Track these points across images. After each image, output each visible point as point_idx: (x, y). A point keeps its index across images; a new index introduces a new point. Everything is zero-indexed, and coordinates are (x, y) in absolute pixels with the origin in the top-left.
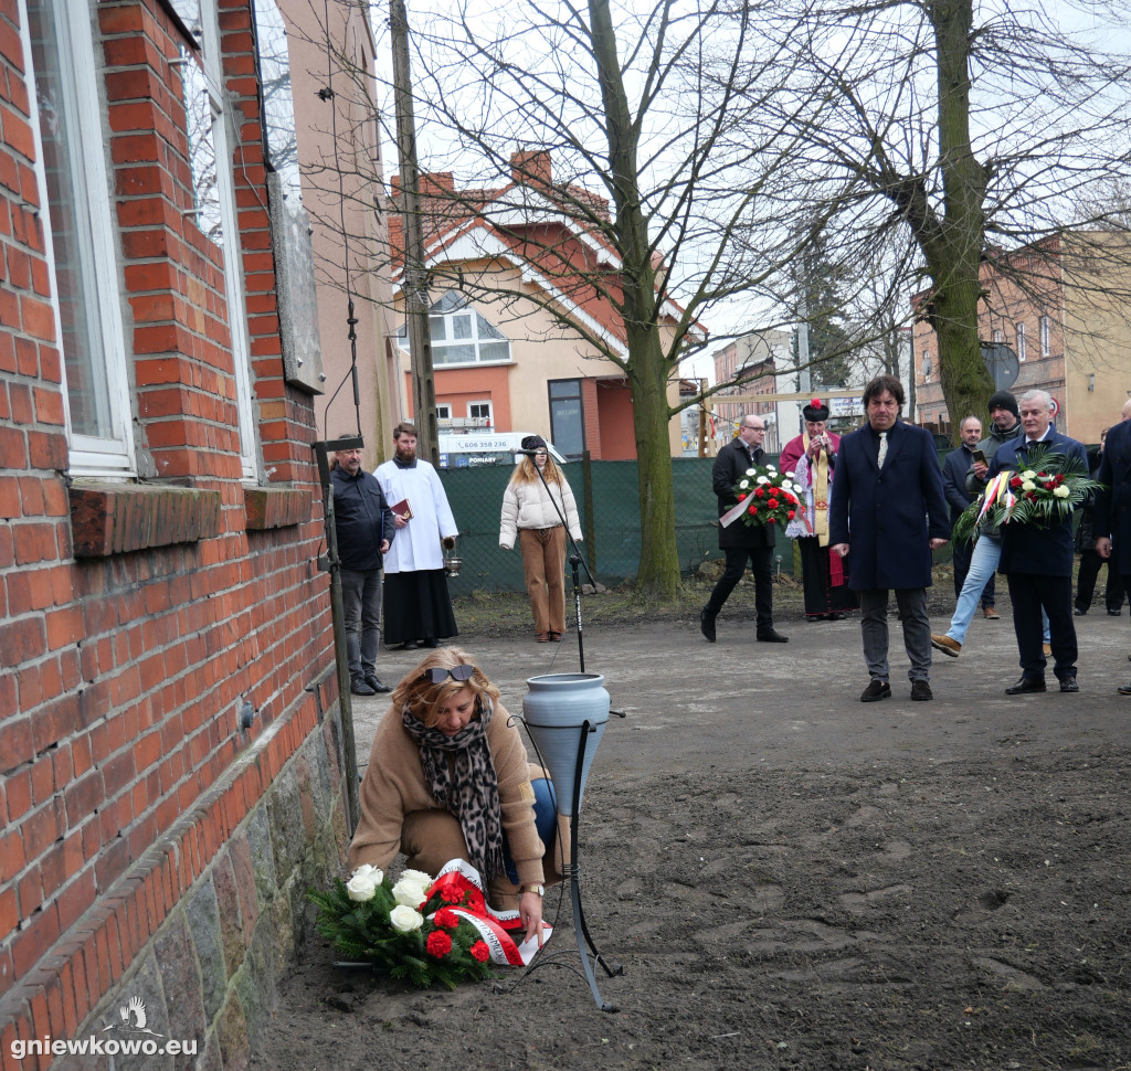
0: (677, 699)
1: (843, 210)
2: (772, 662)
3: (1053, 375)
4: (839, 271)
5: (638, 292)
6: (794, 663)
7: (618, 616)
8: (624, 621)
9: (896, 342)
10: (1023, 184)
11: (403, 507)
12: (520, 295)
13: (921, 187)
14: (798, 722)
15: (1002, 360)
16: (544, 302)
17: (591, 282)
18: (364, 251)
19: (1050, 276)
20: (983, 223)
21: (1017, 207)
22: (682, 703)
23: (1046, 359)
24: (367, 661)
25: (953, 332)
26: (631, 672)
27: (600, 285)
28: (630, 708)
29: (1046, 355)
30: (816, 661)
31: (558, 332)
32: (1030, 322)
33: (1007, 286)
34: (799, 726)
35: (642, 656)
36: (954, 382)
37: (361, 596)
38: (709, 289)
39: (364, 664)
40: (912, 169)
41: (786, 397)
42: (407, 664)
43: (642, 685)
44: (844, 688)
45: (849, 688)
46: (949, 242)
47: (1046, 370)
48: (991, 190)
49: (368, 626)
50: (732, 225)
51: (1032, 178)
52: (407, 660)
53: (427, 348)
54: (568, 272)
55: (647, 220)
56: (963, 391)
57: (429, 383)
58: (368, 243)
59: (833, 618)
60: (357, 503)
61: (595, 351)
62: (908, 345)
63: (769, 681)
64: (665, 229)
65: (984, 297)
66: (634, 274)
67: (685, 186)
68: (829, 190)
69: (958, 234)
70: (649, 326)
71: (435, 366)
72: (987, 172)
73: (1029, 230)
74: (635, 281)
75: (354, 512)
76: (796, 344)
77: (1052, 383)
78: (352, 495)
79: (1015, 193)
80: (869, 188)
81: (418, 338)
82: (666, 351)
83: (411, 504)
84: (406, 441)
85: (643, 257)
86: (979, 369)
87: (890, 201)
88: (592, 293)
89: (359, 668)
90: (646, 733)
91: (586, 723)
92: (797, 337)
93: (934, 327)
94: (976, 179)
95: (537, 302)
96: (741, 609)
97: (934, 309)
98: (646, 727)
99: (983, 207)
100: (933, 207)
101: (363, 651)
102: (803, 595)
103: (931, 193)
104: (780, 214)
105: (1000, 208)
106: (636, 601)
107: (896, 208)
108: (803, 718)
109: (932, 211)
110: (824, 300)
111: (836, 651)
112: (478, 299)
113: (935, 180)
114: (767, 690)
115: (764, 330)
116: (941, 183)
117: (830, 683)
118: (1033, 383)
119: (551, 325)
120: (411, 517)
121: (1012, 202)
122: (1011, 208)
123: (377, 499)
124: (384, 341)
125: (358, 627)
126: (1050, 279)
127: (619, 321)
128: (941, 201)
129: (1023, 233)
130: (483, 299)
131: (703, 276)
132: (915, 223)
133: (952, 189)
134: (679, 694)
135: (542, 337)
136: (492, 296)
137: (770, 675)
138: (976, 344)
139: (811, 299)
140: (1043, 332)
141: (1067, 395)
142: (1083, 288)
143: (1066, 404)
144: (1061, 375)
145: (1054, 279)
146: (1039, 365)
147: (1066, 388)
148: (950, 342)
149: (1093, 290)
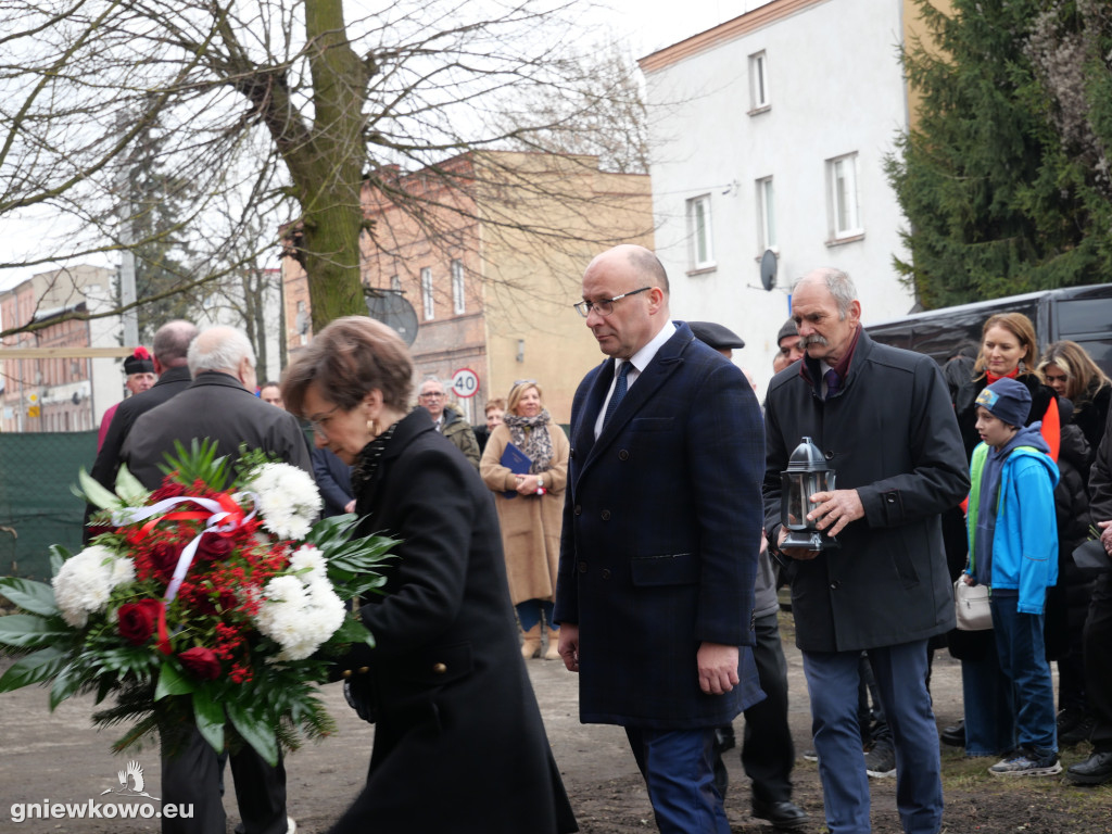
1: (178, 102)
3: (470, 339)
4: (176, 186)
9: (261, 287)
10: (414, 86)
13: (283, 81)
15: (395, 314)
19: (453, 205)
20: (366, 135)
21: (408, 115)
23: (460, 318)
25: (328, 274)
29: (460, 312)
32: (435, 269)
33: (399, 218)
40: (270, 56)
41: (103, 352)
46: (321, 154)
47: (461, 331)
48: (372, 90)
50: (22, 115)
51: (425, 78)
62: (277, 293)
65: (368, 228)
68: (158, 76)
69: (331, 144)
72: (369, 66)
73: (425, 144)
76: (118, 285)
77: (469, 349)
79: (404, 95)
80: (214, 77)
87: (241, 96)
92: (119, 275)
93: (304, 265)
94: (354, 74)
97: (301, 241)
99: (364, 111)
100: (298, 107)
103: (295, 90)
104: (91, 103)
105: (385, 114)
107: (250, 105)
109: (296, 113)
110: (159, 224)
113: (300, 72)
116: (308, 79)
118: (444, 349)
121: (402, 107)
122: (400, 115)
126: (453, 209)
128: (310, 100)
129: (417, 148)
132: (275, 129)
133: (322, 86)
138: (359, 291)
139: (140, 222)
140: (456, 282)
141: (488, 367)
142: (495, 223)
143: (489, 379)
144: (481, 340)
145: (459, 211)
146: (451, 326)
147: (488, 356)
148: (325, 287)
149: (509, 226)
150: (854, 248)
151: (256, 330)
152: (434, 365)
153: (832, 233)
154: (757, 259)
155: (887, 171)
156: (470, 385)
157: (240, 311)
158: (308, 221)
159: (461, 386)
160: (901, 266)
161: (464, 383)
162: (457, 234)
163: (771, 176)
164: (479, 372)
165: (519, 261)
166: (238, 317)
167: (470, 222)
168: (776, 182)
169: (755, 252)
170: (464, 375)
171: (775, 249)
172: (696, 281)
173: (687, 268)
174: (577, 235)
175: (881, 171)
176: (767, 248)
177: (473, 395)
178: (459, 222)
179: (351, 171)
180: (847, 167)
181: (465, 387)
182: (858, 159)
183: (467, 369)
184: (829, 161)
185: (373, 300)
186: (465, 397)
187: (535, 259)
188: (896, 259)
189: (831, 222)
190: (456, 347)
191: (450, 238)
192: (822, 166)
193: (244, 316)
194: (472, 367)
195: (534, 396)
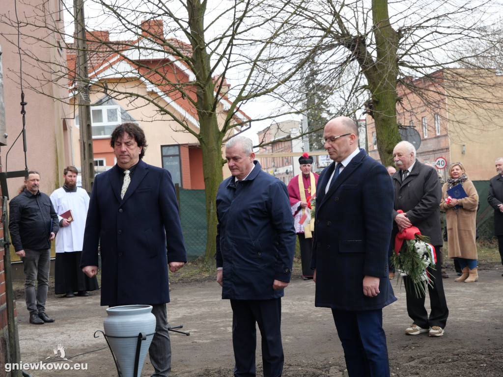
0: (221, 325)
3: (443, 145)
5: (205, 94)
6: (291, 303)
7: (194, 277)
8: (197, 280)
10: (418, 41)
11: (68, 214)
12: (138, 96)
13: (364, 42)
14: (289, 337)
15: (411, 136)
16: (152, 99)
17: (178, 89)
18: (50, 70)
19: (435, 90)
20: (398, 63)
21: (416, 54)
22: (224, 327)
23: (438, 137)
24: (40, 304)
25: (383, 120)
26: (197, 309)
27: (183, 90)
28: (193, 330)
29: (438, 134)
30: (303, 302)
31: (159, 116)
32: (428, 117)
33: (413, 97)
34: (289, 339)
35: (205, 300)
36: (384, 148)
37: (37, 265)
38: (244, 94)
39: (38, 306)
40: (358, 32)
42: (67, 306)
43: (202, 317)
44: (317, 318)
45: (321, 317)
46: (379, 71)
47: (439, 142)
48: (400, 44)
49: (41, 283)
50: (257, 60)
51: (422, 38)
52: (67, 303)
53: (89, 126)
54: (164, 83)
55: (210, 56)
56: (389, 153)
57: (90, 145)
58: (53, 66)
60: (36, 210)
61: (181, 127)
62: (364, 129)
64: (219, 61)
65: (399, 101)
66: (202, 85)
67: (230, 38)
69: (384, 67)
70: (211, 114)
71: (94, 137)
72: (399, 34)
73: (423, 65)
74: (202, 88)
75: (34, 215)
77: (442, 149)
78: (33, 206)
79: (414, 45)
80: (336, 42)
81: (84, 121)
82: (221, 128)
83: (73, 213)
84: (71, 176)
85: (207, 76)
87: (347, 49)
88: (180, 95)
89: (35, 308)
90: (200, 344)
91: (140, 334)
92: (302, 123)
93: (373, 117)
94: (393, 38)
95: (148, 100)
97: (372, 107)
98: (200, 341)
99: (397, 53)
100: (370, 53)
101: (38, 298)
102: (300, 265)
103: (369, 46)
105: (406, 54)
106: (204, 269)
107: (350, 53)
109: (369, 55)
112: (114, 98)
113: (371, 38)
115: (275, 117)
116: (374, 40)
117: (310, 315)
118: (432, 150)
119: (156, 112)
120: (72, 220)
121: (413, 51)
122: (412, 54)
123: (49, 208)
124: (62, 121)
125: (35, 283)
126: (435, 92)
127: (195, 111)
128: (375, 49)
129: (420, 67)
130: (117, 97)
131: (242, 87)
132: (361, 61)
133: (380, 44)
134: (222, 322)
135: (150, 119)
136: (122, 96)
138: (396, 127)
140: (436, 122)
141: (450, 156)
142: (453, 97)
143: (451, 161)
144: (447, 145)
145: (438, 92)
146: (435, 140)
147: (450, 152)
148: (382, 126)
149: (459, 98)
152: (428, 156)
156: (443, 164)
158: (375, 99)
159: (439, 164)
161: (440, 163)
162: (437, 102)
164: (446, 159)
165: (463, 112)
167: (442, 97)
170: (441, 160)
174: (488, 101)
177: (444, 168)
178: (437, 97)
179: (392, 77)
181: (441, 165)
183: (442, 157)
185: (402, 130)
186: (441, 169)
187: (470, 111)
190: (437, 149)
191: (434, 104)
194: (443, 157)
195: (457, 170)
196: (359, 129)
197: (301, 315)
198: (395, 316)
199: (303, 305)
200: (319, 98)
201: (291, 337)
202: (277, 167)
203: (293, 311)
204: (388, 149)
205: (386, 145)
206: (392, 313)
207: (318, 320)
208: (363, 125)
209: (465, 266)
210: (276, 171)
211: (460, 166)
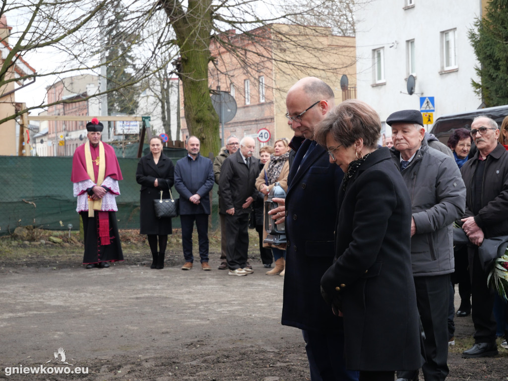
2: (52, 294)
3: (267, 114)
6: (67, 295)
9: (169, 86)
14: (59, 333)
15: (226, 102)
19: (254, 51)
20: (213, 15)
21: (234, 6)
23: (262, 104)
25: (192, 82)
29: (262, 101)
30: (82, 294)
34: (59, 335)
36: (193, 115)
38: (24, 44)
44: (96, 312)
45: (100, 311)
46: (190, 24)
47: (263, 110)
50: (39, 4)
56: (198, 121)
59: (100, 266)
62: (176, 90)
63: (47, 307)
65: (213, 61)
69: (195, 20)
73: (242, 21)
77: (266, 119)
86: (209, 107)
96: (39, 260)
99: (212, 4)
108: (63, 330)
109: (179, 4)
111: (97, 288)
114: (44, 312)
117: (88, 308)
118: (254, 119)
129: (238, 22)
132: (168, 11)
137: (48, 303)
138: (207, 91)
140: (261, 87)
141: (275, 128)
142: (275, 60)
143: (275, 134)
144: (272, 115)
145: (257, 54)
146: (258, 108)
147: (275, 123)
148: (191, 89)
149: (280, 61)
150: (453, 75)
151: (166, 107)
152: (249, 126)
153: (443, 68)
154: (406, 79)
155: (470, 38)
156: (266, 136)
157: (158, 98)
158: (184, 57)
159: (262, 137)
160: (475, 85)
161: (263, 135)
162: (256, 65)
163: (414, 39)
164: (270, 131)
165: (286, 78)
166: (158, 101)
167: (263, 59)
168: (416, 42)
169: (405, 76)
170: (264, 131)
171: (414, 75)
172: (376, 90)
173: (371, 83)
174: (314, 66)
175: (467, 38)
176: (411, 74)
177: (268, 141)
178: (257, 59)
179: (205, 33)
180: (451, 35)
181: (263, 137)
182: (456, 32)
183: (265, 129)
184: (442, 33)
185: (214, 96)
186: (263, 142)
187: (294, 78)
188: (473, 81)
189: (442, 62)
190: (260, 118)
191: (253, 67)
192: (439, 34)
193: (160, 100)
194: (267, 128)
195: (280, 146)
196: (170, 90)
197: (77, 309)
198: (185, 311)
199: (80, 297)
200: (124, 49)
201: (62, 333)
202: (69, 131)
203: (68, 304)
204: (196, 117)
205: (194, 113)
206: (182, 308)
207: (96, 314)
208: (175, 85)
209: (280, 258)
210: (67, 135)
211: (284, 142)
